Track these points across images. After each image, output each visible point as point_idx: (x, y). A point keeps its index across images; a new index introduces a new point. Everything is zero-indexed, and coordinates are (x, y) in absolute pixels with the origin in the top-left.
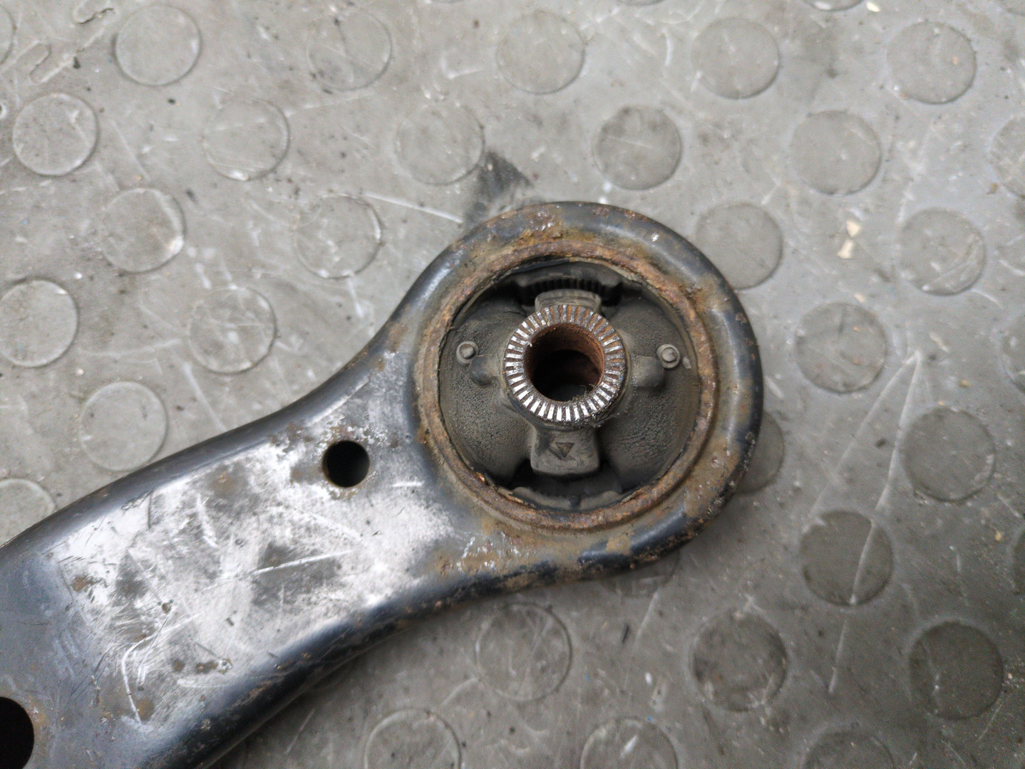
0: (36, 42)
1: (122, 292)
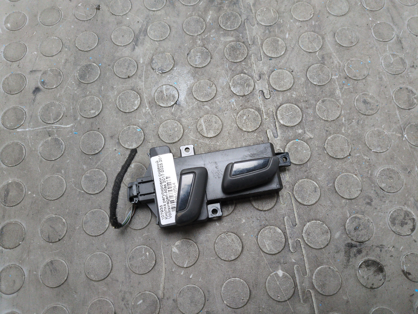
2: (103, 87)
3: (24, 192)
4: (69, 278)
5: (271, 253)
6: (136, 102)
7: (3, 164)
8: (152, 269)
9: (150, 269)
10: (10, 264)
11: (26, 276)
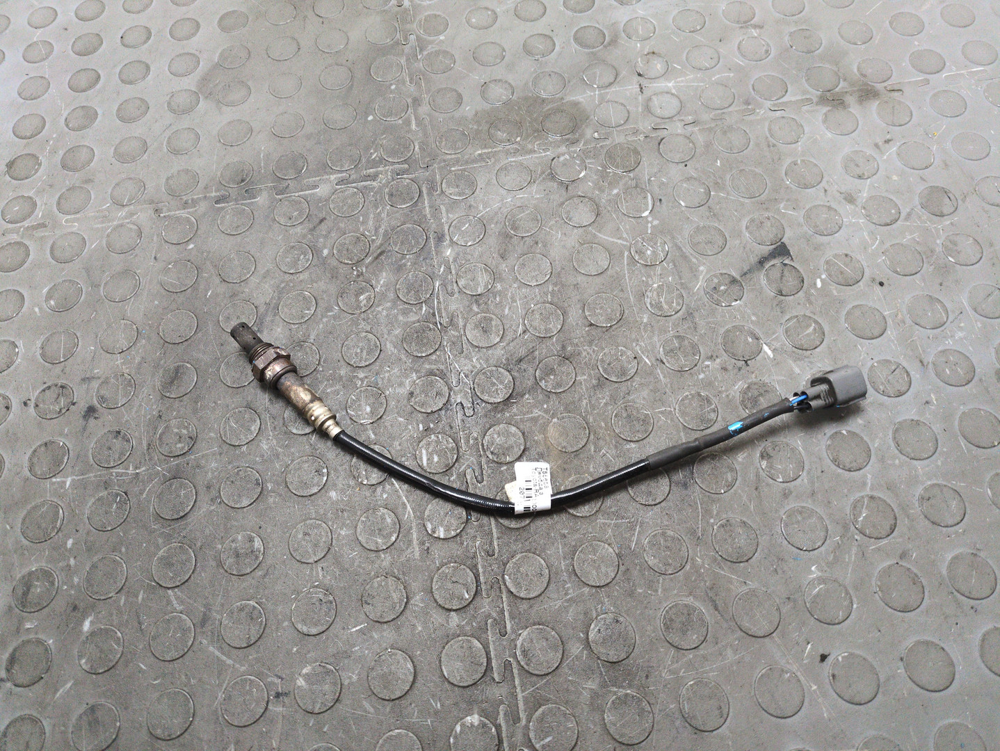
0: (633, 126)
2: (199, 404)
3: (57, 585)
4: (120, 736)
5: (461, 684)
6: (253, 428)
7: (25, 537)
8: (261, 716)
9: (258, 717)
10: (22, 714)
11: (47, 735)
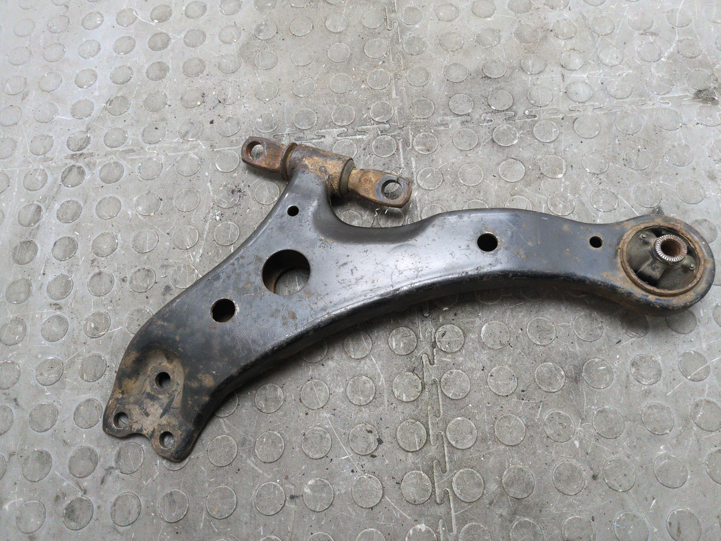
0: (555, 107)
1: (539, 178)
